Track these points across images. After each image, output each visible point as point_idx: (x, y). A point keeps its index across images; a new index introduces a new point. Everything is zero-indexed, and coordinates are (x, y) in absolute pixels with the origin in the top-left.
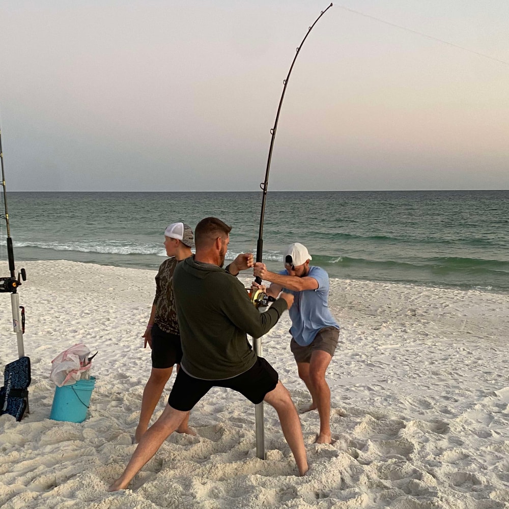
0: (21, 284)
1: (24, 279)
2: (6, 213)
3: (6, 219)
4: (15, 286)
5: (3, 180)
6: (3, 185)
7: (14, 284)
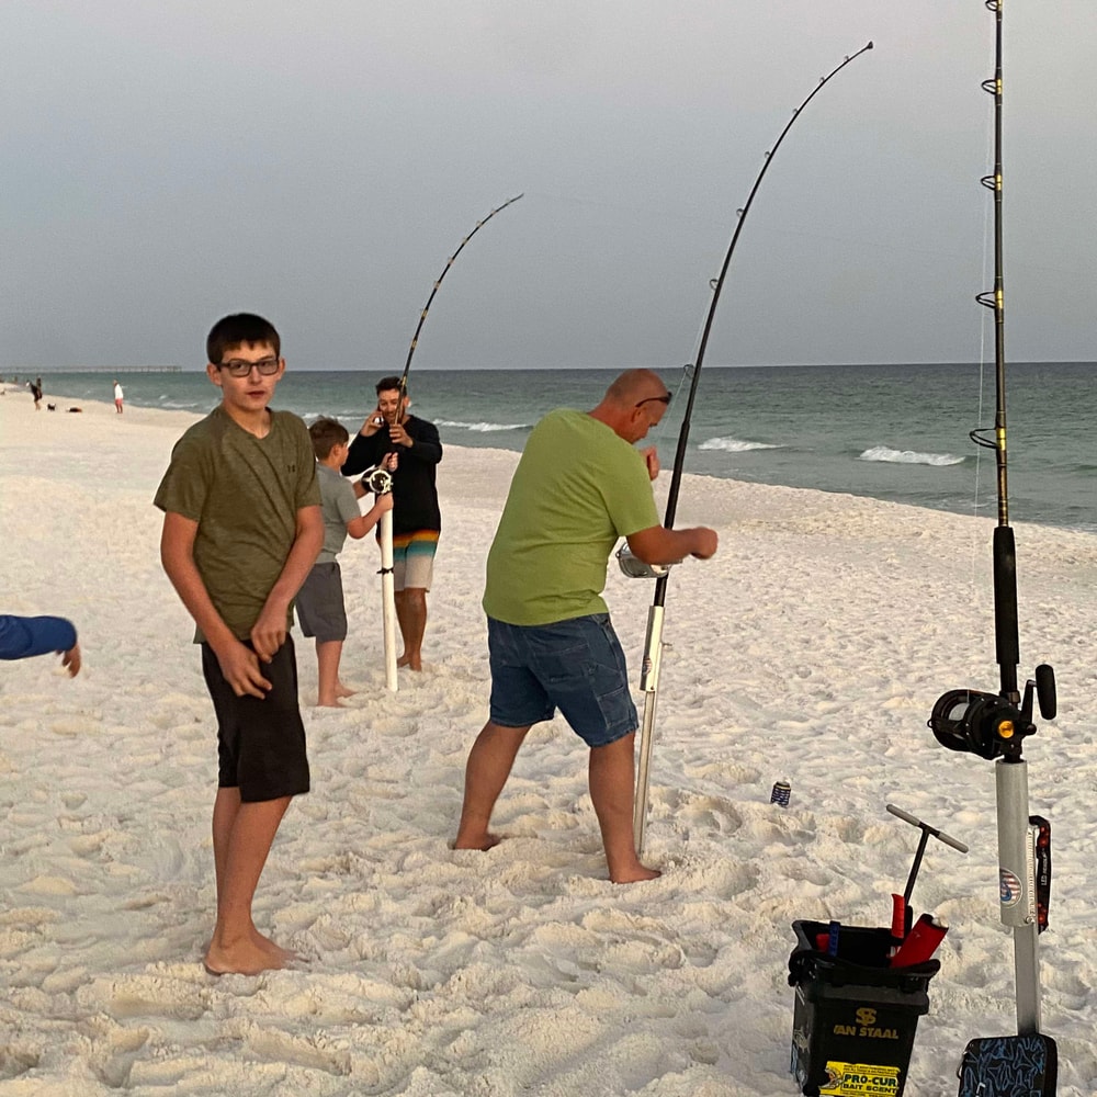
0: (1033, 731)
1: (1049, 712)
2: (998, 426)
3: (997, 448)
4: (1008, 734)
5: (998, 285)
6: (996, 308)
7: (1005, 724)
